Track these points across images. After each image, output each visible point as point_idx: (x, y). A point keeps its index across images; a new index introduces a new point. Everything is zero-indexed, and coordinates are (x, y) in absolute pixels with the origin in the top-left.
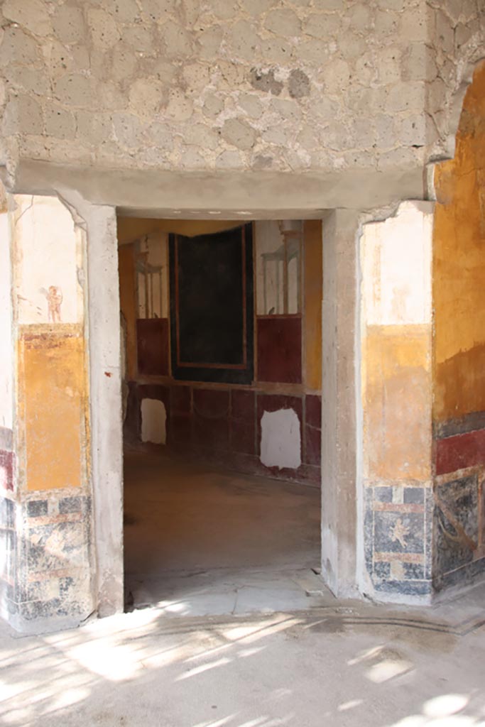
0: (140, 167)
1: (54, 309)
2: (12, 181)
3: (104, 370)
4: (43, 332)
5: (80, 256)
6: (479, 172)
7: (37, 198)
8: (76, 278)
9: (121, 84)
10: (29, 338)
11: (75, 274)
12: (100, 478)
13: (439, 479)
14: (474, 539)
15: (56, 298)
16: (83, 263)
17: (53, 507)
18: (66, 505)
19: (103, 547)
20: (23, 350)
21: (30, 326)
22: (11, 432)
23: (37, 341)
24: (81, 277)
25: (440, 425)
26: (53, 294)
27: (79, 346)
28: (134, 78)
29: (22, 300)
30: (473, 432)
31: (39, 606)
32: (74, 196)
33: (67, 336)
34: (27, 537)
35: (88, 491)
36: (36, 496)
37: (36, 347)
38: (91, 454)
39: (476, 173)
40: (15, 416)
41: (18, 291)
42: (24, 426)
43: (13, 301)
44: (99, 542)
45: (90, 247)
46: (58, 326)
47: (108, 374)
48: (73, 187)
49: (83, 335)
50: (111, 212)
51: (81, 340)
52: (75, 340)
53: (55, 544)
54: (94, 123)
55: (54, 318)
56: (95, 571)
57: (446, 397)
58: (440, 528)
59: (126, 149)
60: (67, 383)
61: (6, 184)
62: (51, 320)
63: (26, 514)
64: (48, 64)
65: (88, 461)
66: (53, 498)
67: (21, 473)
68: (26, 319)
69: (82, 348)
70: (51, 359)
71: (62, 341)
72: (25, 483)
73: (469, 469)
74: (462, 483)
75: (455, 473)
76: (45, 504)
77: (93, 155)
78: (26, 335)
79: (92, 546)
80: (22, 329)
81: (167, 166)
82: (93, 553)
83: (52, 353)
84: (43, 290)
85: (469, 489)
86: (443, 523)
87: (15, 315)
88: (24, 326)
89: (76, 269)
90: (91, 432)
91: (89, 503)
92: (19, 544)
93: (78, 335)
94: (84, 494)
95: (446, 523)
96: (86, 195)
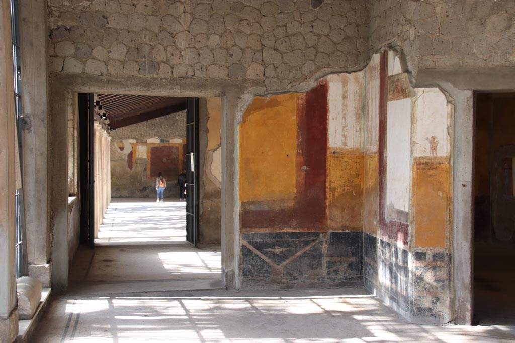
0: (490, 66)
1: (433, 148)
2: (414, 81)
3: (462, 183)
4: (427, 161)
5: (449, 120)
7: (427, 89)
8: (446, 131)
9: (481, 19)
10: (419, 164)
11: (446, 129)
12: (458, 244)
15: (435, 143)
16: (451, 123)
17: (429, 256)
18: (437, 257)
19: (458, 285)
20: (415, 170)
21: (420, 157)
22: (407, 214)
23: (423, 166)
24: (450, 131)
26: (433, 141)
27: (447, 169)
28: (490, 15)
29: (416, 144)
31: (419, 309)
32: (448, 86)
33: (440, 163)
34: (414, 271)
35: (449, 250)
36: (420, 249)
37: (422, 169)
38: (452, 229)
40: (410, 205)
41: (414, 139)
42: (414, 211)
43: (411, 144)
44: (456, 281)
45: (456, 114)
46: (435, 158)
47: (464, 186)
48: (448, 81)
49: (449, 163)
50: (469, 94)
51: (448, 166)
52: (445, 165)
53: (429, 277)
54: (463, 44)
55: (433, 154)
56: (453, 297)
59: (481, 56)
60: (439, 189)
61: (411, 82)
62: (432, 155)
63: (414, 258)
64: (438, 16)
65: (450, 233)
66: (429, 252)
67: (412, 236)
68: (418, 154)
69: (448, 170)
70: (430, 176)
71: (437, 166)
72: (414, 242)
76: (425, 254)
77: (461, 62)
78: (417, 162)
79: (451, 283)
80: (415, 159)
81: (508, 64)
82: (452, 286)
83: (431, 172)
84: (427, 139)
87: (412, 152)
88: (417, 157)
89: (446, 127)
90: (452, 217)
91: (450, 257)
92: (410, 274)
93: (446, 163)
94: (447, 252)
96: (455, 85)
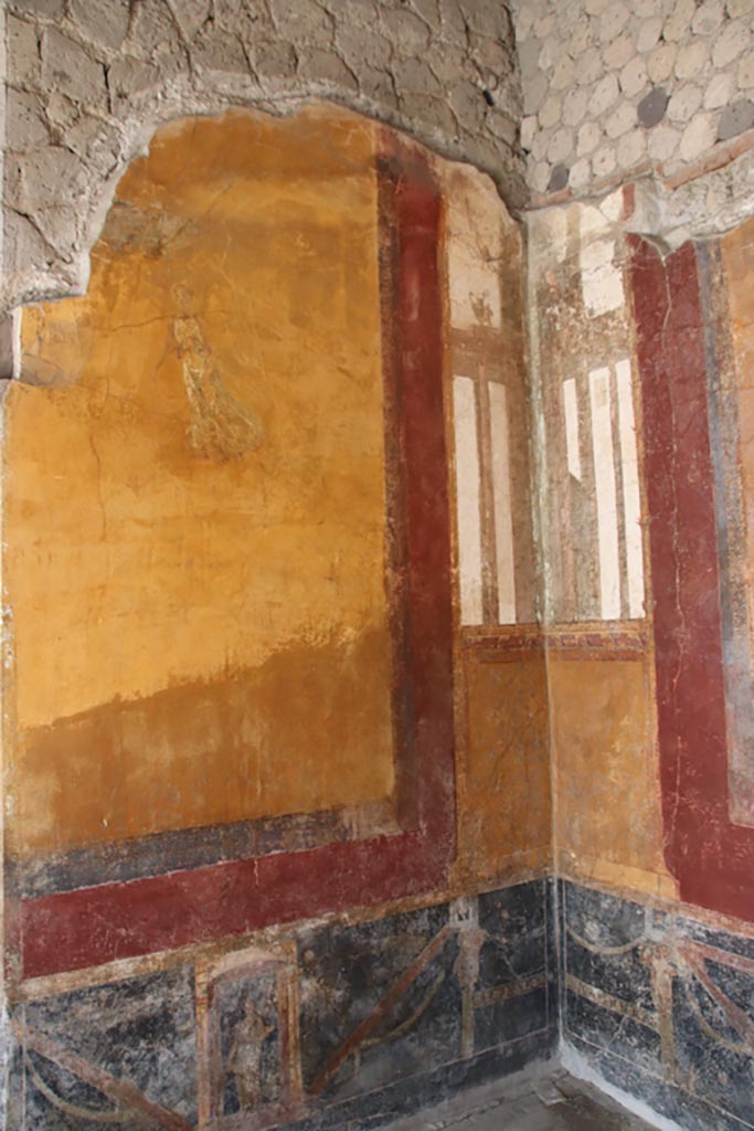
6: (180, 324)
13: (36, 987)
14: (181, 1108)
25: (38, 865)
30: (169, 874)
39: (172, 327)
57: (59, 803)
58: (39, 1098)
73: (160, 955)
74: (135, 989)
75: (101, 969)
85: (159, 1001)
86: (54, 1086)
95: (65, 1084)
